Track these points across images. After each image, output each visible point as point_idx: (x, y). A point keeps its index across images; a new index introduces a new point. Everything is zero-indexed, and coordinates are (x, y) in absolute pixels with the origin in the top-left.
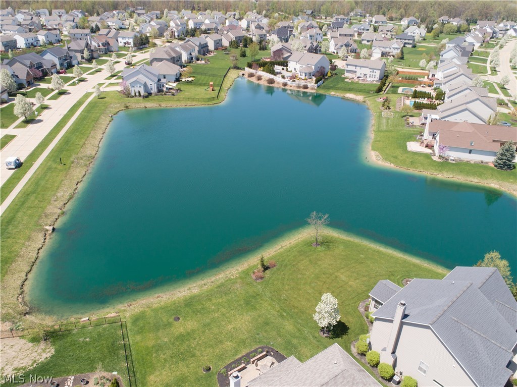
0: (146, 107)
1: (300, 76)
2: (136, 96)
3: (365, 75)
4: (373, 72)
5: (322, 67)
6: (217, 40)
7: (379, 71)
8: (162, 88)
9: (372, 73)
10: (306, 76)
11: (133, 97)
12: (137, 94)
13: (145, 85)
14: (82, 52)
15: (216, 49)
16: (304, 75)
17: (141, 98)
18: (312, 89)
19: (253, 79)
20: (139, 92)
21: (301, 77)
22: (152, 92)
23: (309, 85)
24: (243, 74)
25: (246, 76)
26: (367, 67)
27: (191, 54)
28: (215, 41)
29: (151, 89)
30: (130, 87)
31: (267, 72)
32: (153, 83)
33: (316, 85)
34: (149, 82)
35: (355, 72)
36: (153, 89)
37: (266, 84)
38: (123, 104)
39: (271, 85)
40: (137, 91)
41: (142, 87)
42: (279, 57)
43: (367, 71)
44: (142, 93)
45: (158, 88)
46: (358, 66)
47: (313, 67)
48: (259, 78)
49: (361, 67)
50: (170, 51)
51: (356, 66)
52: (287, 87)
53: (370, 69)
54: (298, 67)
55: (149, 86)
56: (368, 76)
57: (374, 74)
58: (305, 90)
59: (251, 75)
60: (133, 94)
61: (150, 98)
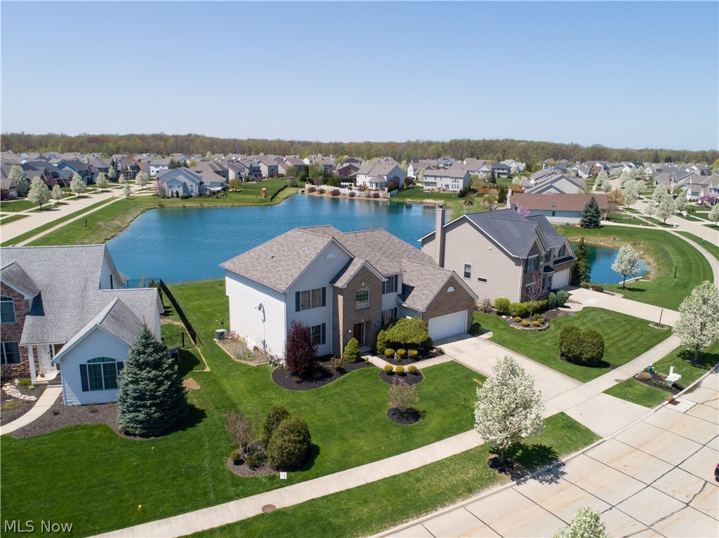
0: (184, 206)
1: (369, 187)
2: (173, 197)
3: (447, 186)
4: (456, 181)
5: (395, 177)
6: (272, 166)
7: (462, 180)
8: (204, 192)
9: (454, 183)
10: (377, 186)
11: (169, 198)
12: (175, 195)
13: (185, 185)
14: (106, 170)
15: (271, 175)
16: (374, 185)
17: (179, 199)
18: (384, 198)
19: (316, 194)
20: (177, 193)
21: (371, 188)
22: (193, 194)
23: (381, 194)
24: (303, 191)
25: (306, 192)
26: (448, 177)
27: (239, 174)
28: (269, 167)
29: (192, 191)
30: (166, 188)
31: (331, 185)
32: (194, 185)
33: (389, 194)
34: (189, 183)
35: (435, 183)
36: (194, 191)
37: (330, 196)
38: (157, 204)
39: (336, 197)
40: (174, 191)
41: (182, 188)
42: (346, 175)
43: (449, 181)
44: (181, 194)
45: (199, 191)
46: (438, 177)
47: (385, 178)
48: (322, 192)
49: (441, 177)
50: (214, 165)
51: (436, 177)
52: (354, 198)
53: (452, 178)
54: (367, 179)
55: (190, 188)
56: (450, 187)
57: (457, 183)
58: (377, 199)
59: (312, 190)
60: (170, 195)
61: (190, 199)
